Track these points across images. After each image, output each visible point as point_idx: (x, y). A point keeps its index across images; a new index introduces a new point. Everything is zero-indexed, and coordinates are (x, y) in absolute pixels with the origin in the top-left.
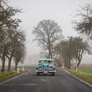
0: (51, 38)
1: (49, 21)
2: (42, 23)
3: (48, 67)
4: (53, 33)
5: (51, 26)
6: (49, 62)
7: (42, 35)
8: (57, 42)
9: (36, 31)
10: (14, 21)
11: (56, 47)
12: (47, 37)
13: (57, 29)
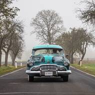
0: (52, 31)
1: (49, 12)
2: (41, 13)
3: (53, 61)
4: (53, 25)
5: (51, 17)
6: (55, 51)
7: (42, 27)
8: (58, 34)
9: (35, 22)
10: (11, 9)
11: (57, 40)
12: (47, 29)
13: (58, 21)
